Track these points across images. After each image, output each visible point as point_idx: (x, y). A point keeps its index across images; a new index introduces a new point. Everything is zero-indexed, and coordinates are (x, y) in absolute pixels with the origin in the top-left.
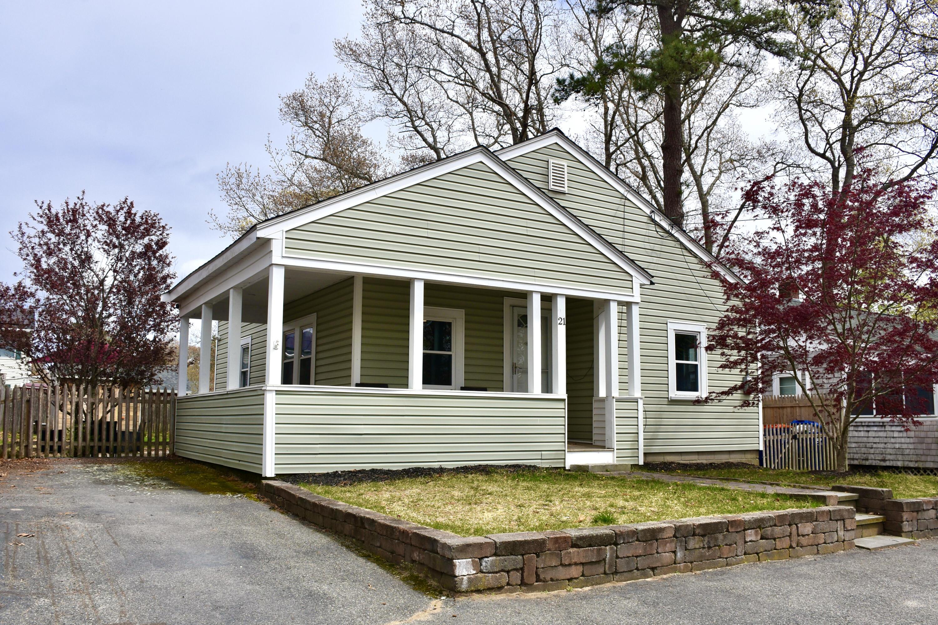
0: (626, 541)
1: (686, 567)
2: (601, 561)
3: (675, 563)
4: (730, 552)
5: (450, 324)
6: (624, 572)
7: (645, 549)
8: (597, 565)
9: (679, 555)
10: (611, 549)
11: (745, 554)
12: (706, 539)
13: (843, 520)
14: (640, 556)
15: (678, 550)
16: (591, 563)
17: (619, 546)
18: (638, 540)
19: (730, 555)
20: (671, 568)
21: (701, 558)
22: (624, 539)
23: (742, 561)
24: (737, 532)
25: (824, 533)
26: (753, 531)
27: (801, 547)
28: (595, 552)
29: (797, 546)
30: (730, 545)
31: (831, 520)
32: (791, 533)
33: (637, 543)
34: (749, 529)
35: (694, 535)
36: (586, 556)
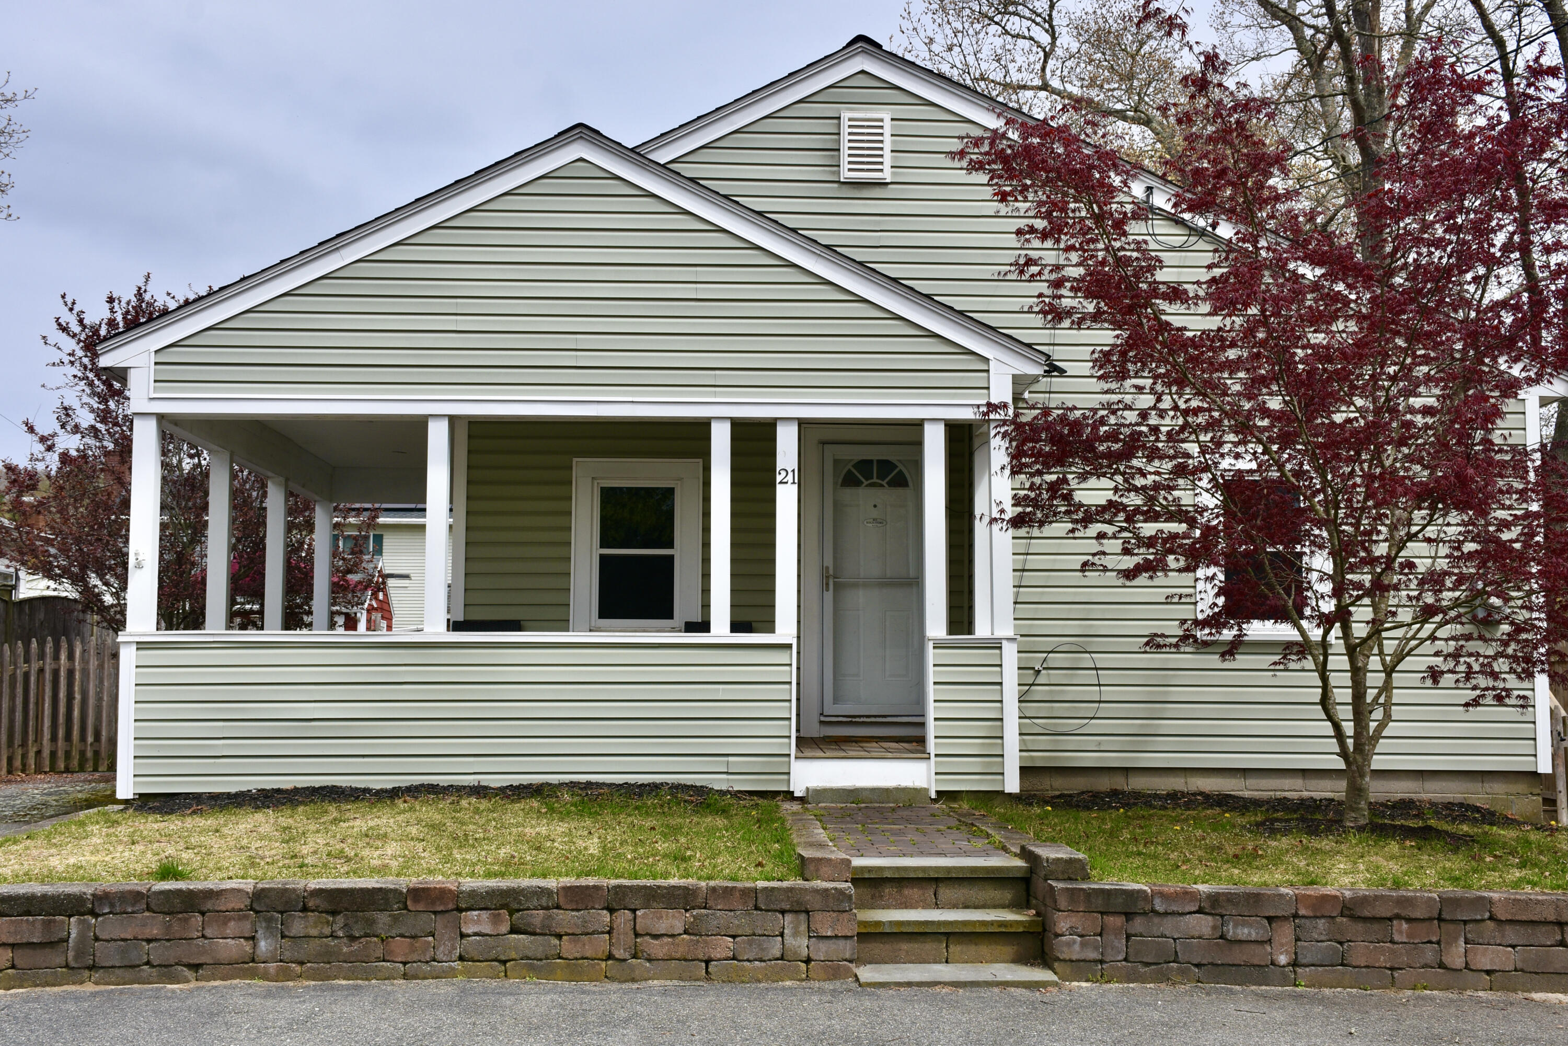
0: (118, 909)
1: (279, 970)
2: (57, 943)
3: (253, 961)
4: (413, 950)
5: (669, 493)
6: (113, 967)
7: (168, 927)
8: (47, 950)
9: (264, 945)
10: (80, 922)
11: (461, 958)
12: (340, 920)
13: (807, 912)
14: (156, 940)
15: (260, 934)
16: (30, 945)
17: (100, 919)
18: (149, 909)
19: (415, 957)
20: (241, 969)
21: (327, 956)
22: (112, 905)
23: (450, 974)
24: (435, 913)
25: (734, 937)
26: (485, 915)
27: (649, 960)
28: (39, 926)
29: (635, 956)
30: (413, 937)
31: (757, 908)
32: (612, 928)
33: (147, 914)
34: (467, 909)
35: (305, 909)
36: (16, 933)
